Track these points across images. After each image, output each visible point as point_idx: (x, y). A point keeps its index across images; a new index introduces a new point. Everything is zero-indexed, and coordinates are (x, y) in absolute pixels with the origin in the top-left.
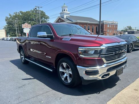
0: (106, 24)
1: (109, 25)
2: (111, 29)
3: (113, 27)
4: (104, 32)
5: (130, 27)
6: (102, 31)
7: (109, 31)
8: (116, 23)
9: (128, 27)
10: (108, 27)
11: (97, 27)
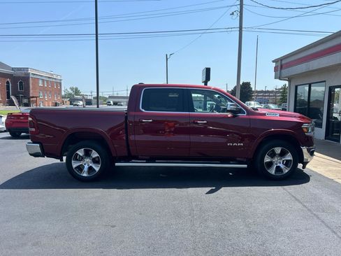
0: (35, 76)
1: (43, 80)
2: (48, 92)
3: (53, 86)
4: (33, 97)
5: (76, 89)
6: (27, 95)
7: (44, 96)
8: (59, 78)
9: (72, 89)
10: (41, 85)
11: (8, 82)
